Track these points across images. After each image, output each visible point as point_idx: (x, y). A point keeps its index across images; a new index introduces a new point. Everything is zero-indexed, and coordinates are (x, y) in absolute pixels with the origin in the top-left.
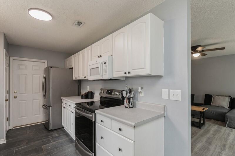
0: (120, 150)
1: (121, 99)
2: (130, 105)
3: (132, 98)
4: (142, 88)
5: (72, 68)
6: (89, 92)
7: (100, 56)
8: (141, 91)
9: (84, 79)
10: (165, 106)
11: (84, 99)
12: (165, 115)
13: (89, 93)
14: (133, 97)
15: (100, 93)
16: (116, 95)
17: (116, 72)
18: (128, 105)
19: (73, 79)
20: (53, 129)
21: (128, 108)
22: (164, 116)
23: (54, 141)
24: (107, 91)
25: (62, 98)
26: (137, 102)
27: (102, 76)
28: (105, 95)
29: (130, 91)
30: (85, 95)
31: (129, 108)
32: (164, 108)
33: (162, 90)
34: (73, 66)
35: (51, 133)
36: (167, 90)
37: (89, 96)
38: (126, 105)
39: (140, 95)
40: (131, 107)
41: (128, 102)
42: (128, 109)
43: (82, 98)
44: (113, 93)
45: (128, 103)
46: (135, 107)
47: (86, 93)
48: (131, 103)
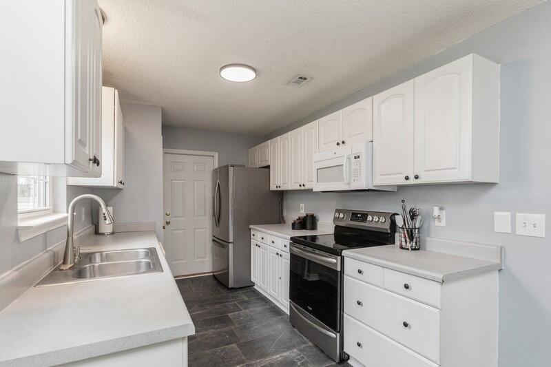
0: (406, 325)
1: (389, 232)
2: (414, 244)
3: (417, 230)
4: (441, 209)
5: (268, 167)
6: (307, 215)
7: (341, 143)
8: (439, 216)
9: (299, 188)
10: (501, 248)
11: (297, 229)
12: (503, 268)
13: (308, 218)
14: (418, 228)
15: (336, 219)
16: (376, 223)
17: (381, 175)
18: (408, 243)
19: (271, 189)
20: (237, 286)
21: (408, 249)
22: (500, 270)
23: (245, 308)
24: (353, 214)
25: (251, 226)
26: (428, 239)
27: (349, 184)
28: (347, 222)
29: (413, 215)
30: (300, 223)
31: (412, 249)
32: (501, 252)
33: (496, 213)
34: (270, 163)
35: (235, 294)
36: (507, 214)
37: (308, 225)
38: (404, 244)
39: (437, 223)
40: (415, 249)
41: (409, 237)
42: (410, 253)
43: (293, 228)
44: (370, 218)
45: (408, 240)
46: (425, 250)
47: (299, 218)
48: (414, 240)
